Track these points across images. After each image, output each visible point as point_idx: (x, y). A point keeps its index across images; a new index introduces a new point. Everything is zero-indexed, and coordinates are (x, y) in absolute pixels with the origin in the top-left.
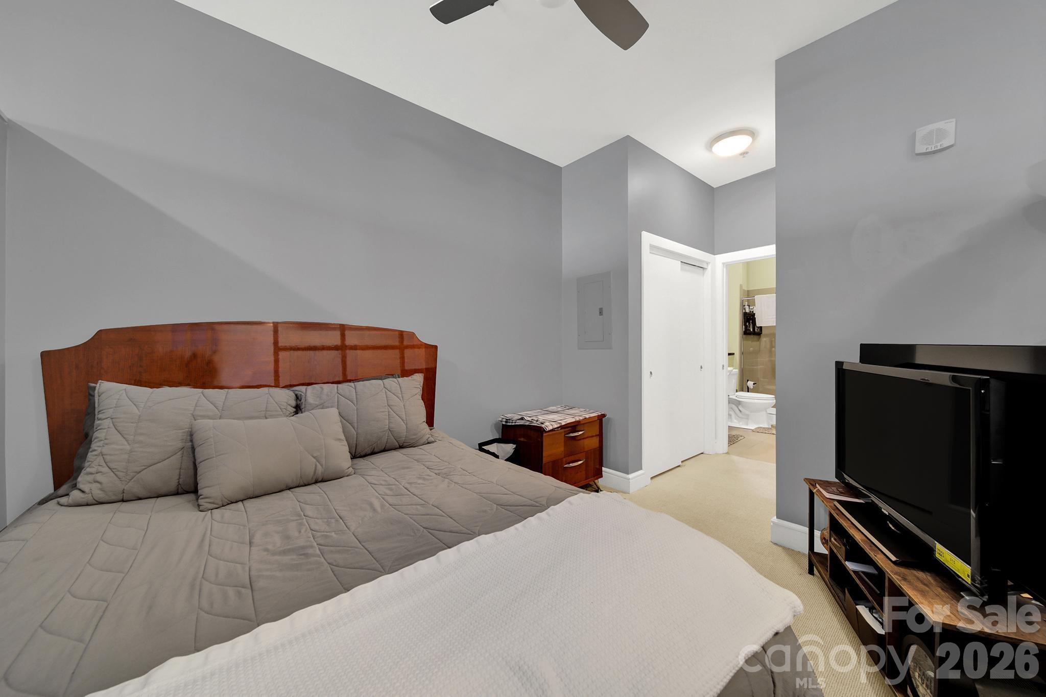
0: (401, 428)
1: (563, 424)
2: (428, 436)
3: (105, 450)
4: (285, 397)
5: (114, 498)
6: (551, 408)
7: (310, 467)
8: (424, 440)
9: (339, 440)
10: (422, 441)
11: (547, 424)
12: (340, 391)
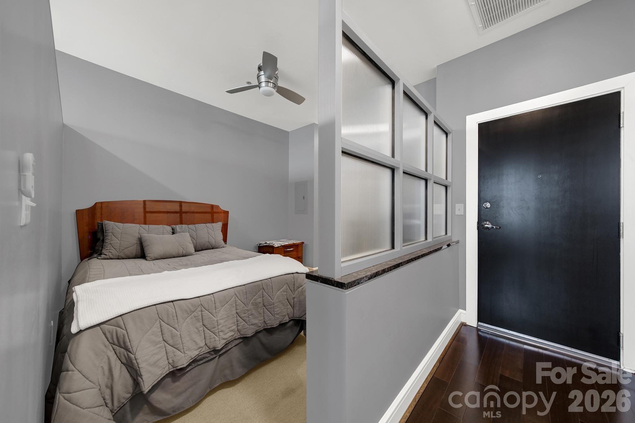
0: (213, 241)
1: (283, 245)
2: (223, 245)
3: (112, 242)
4: (169, 228)
5: (116, 257)
6: (281, 240)
7: (181, 251)
8: (222, 246)
9: (191, 243)
10: (221, 247)
11: (276, 244)
12: (189, 227)
